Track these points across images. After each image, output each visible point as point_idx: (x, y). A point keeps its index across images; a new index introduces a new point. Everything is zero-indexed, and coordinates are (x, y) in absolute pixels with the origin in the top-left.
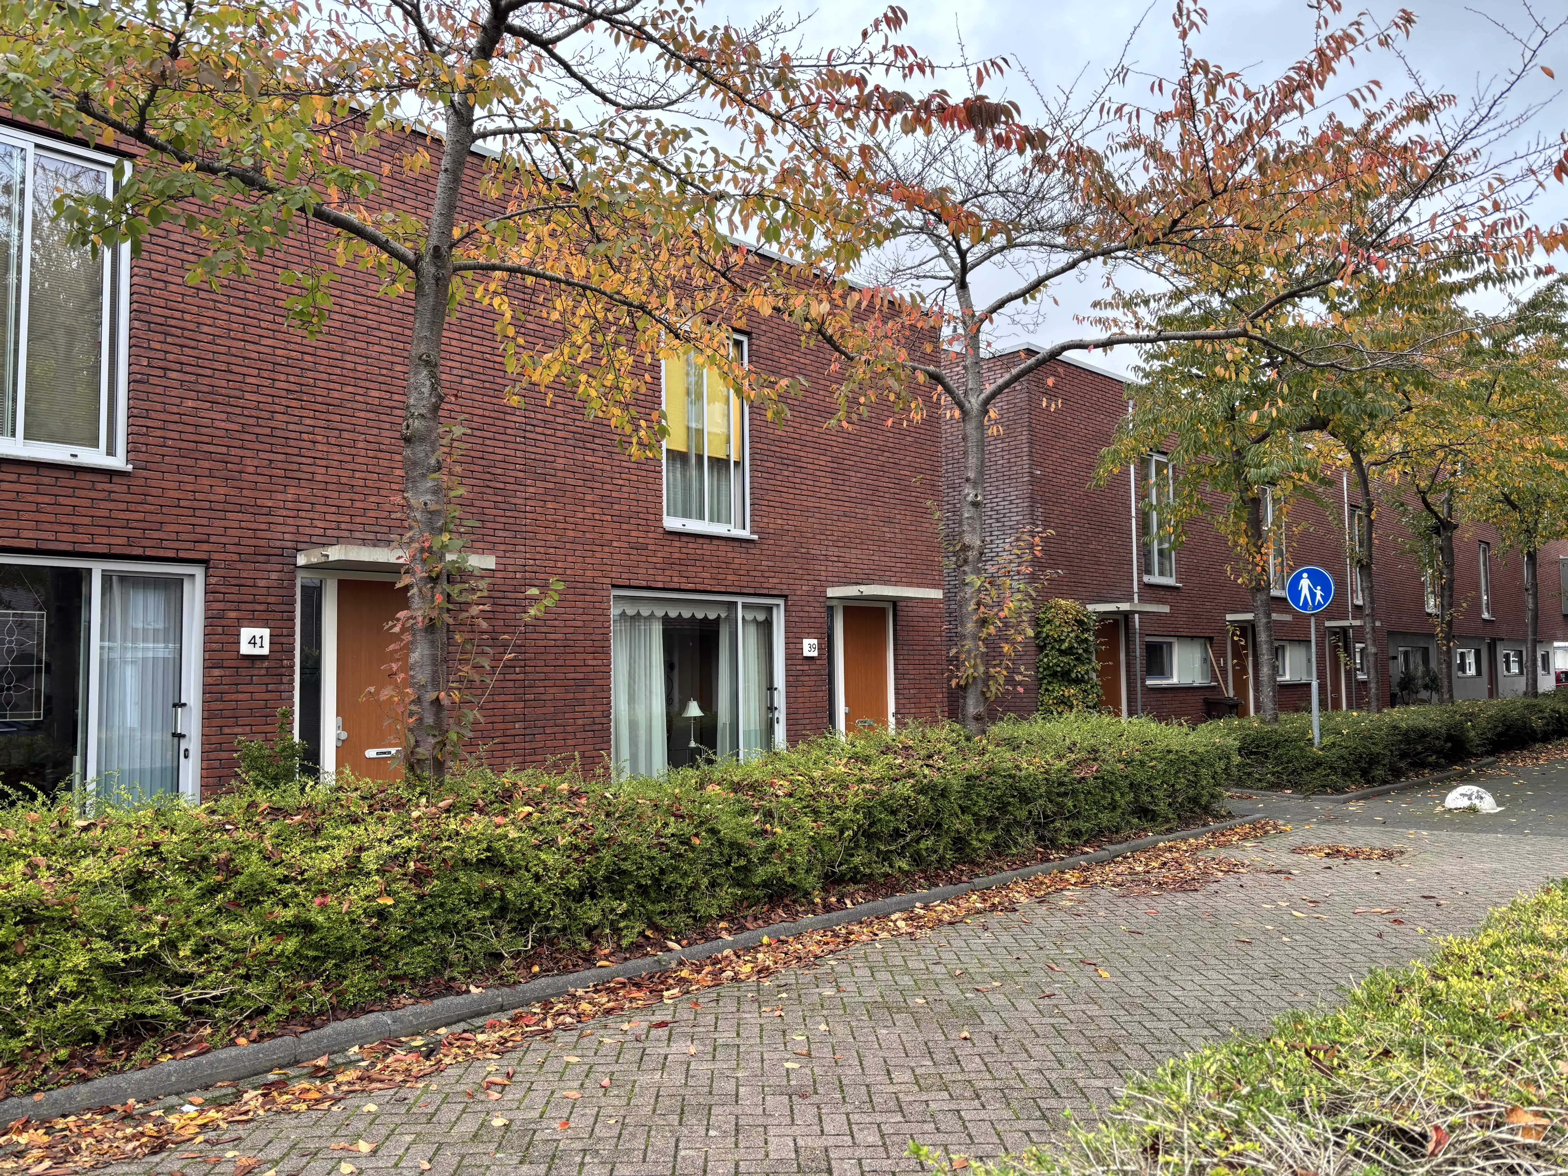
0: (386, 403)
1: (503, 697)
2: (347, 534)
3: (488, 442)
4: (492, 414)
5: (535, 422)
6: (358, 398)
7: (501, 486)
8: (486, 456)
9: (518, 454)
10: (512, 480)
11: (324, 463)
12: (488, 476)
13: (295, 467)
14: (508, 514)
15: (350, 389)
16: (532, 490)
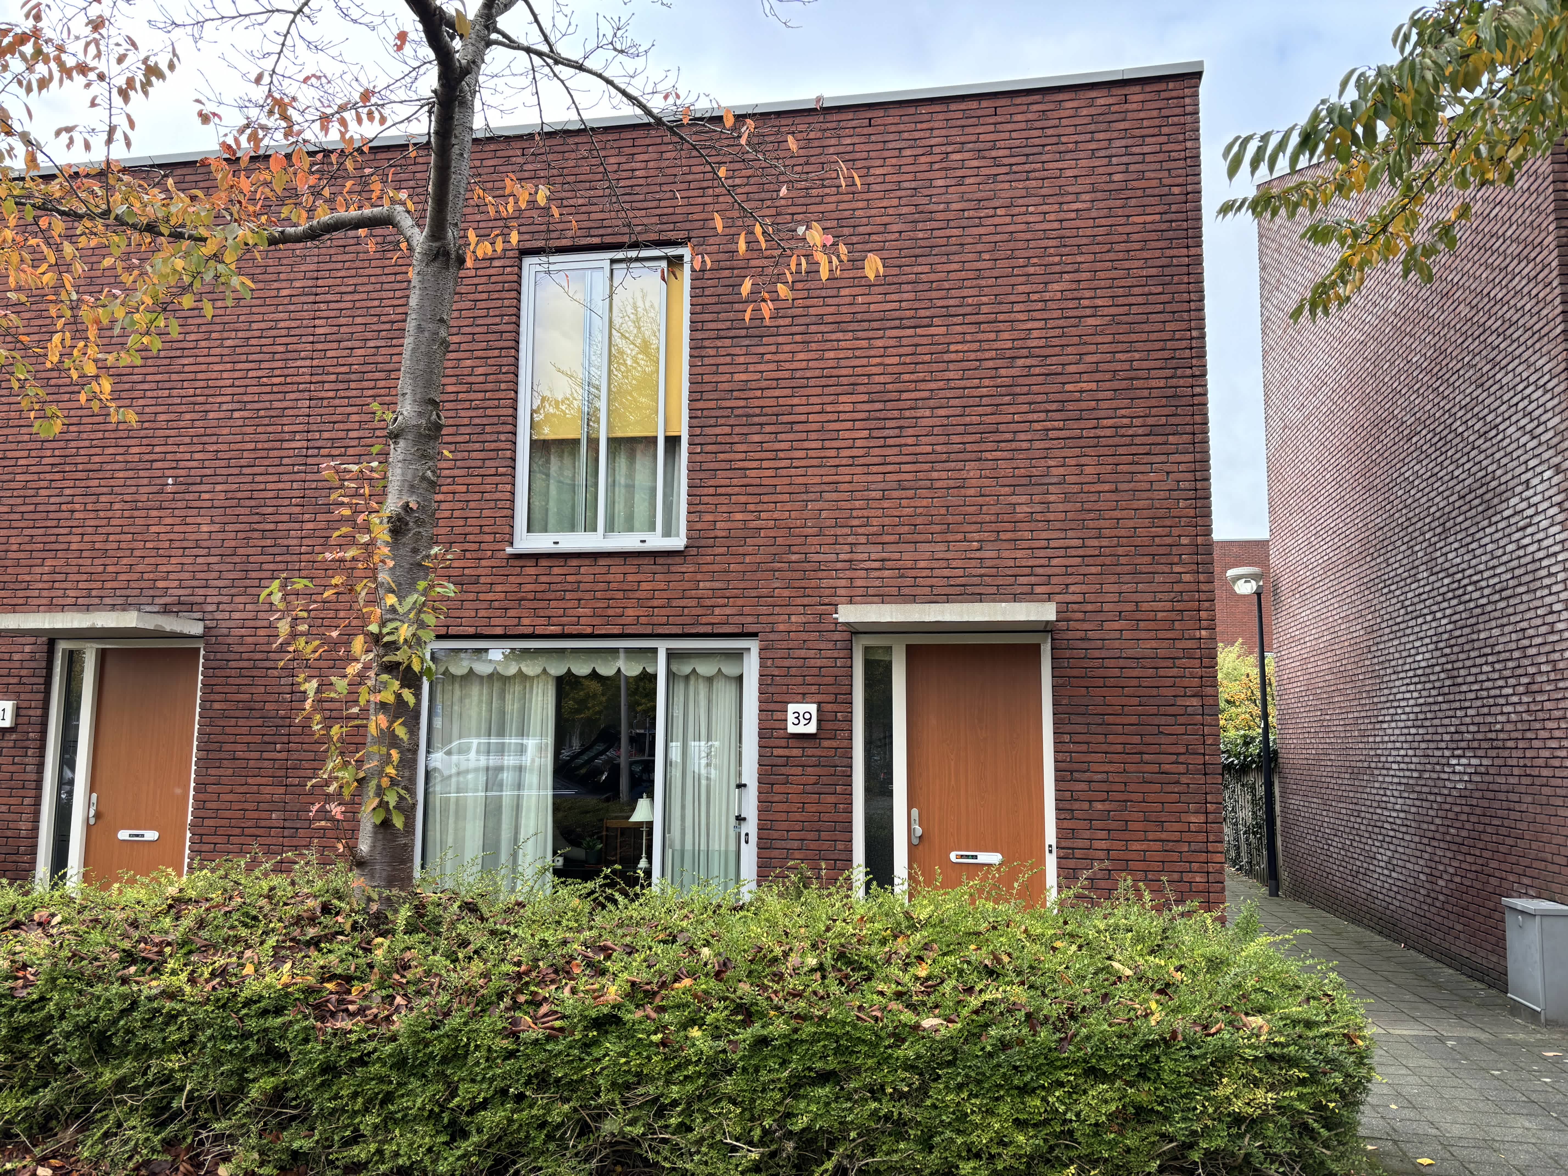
0: (147, 457)
1: (259, 780)
2: (97, 601)
3: (258, 479)
4: (266, 446)
5: (319, 444)
6: (118, 458)
7: (271, 526)
8: (256, 494)
9: (295, 485)
10: (286, 518)
11: (79, 530)
12: (256, 518)
13: (53, 539)
14: (278, 559)
15: (111, 451)
16: (310, 526)
